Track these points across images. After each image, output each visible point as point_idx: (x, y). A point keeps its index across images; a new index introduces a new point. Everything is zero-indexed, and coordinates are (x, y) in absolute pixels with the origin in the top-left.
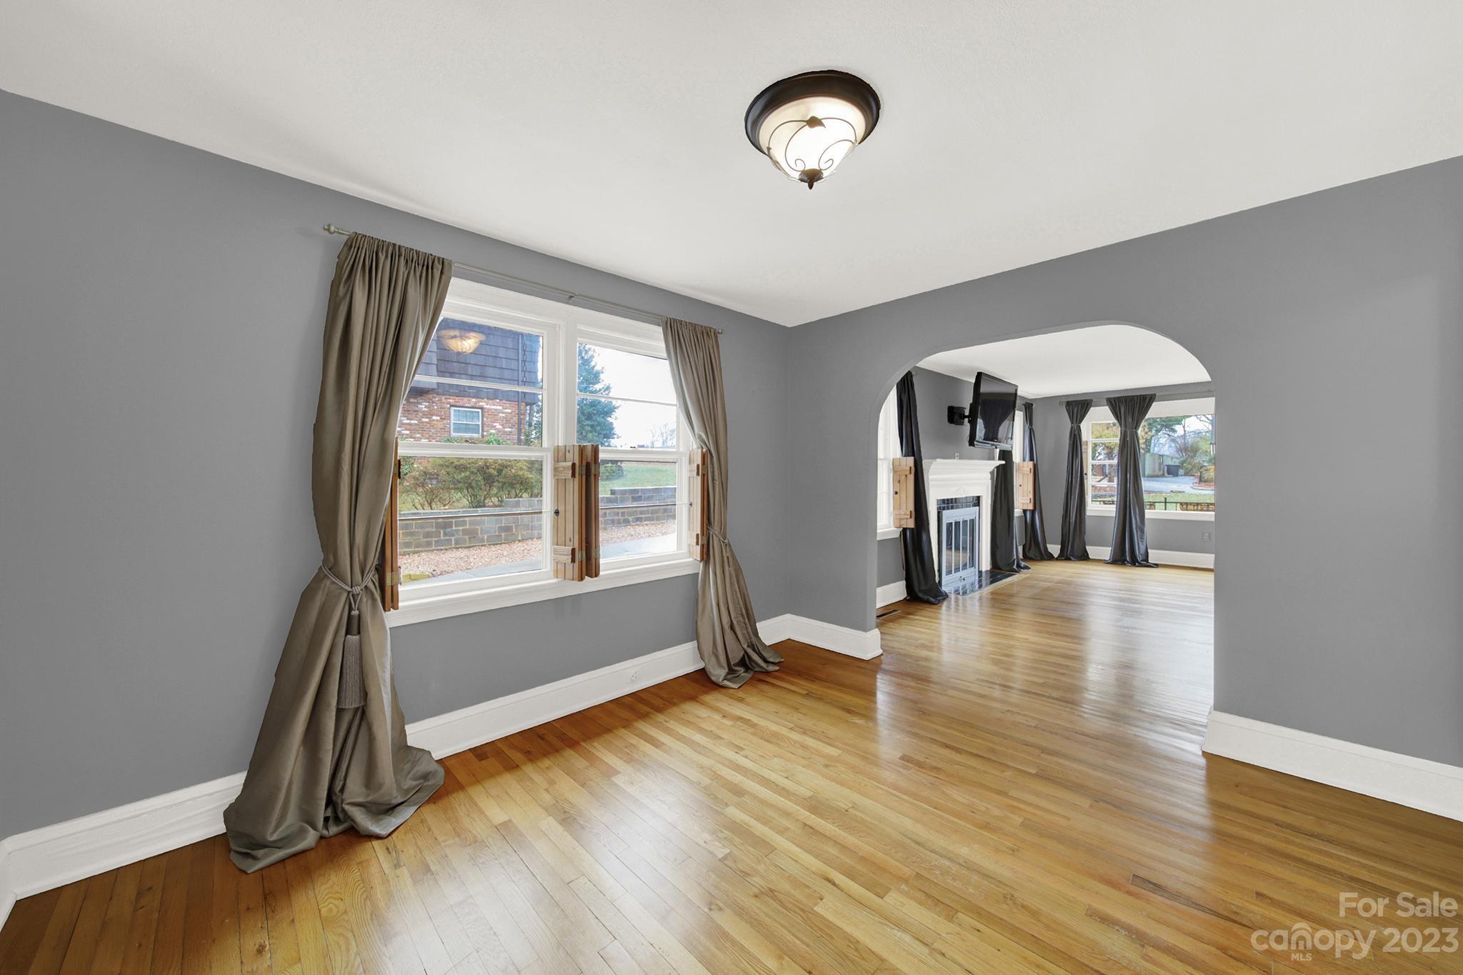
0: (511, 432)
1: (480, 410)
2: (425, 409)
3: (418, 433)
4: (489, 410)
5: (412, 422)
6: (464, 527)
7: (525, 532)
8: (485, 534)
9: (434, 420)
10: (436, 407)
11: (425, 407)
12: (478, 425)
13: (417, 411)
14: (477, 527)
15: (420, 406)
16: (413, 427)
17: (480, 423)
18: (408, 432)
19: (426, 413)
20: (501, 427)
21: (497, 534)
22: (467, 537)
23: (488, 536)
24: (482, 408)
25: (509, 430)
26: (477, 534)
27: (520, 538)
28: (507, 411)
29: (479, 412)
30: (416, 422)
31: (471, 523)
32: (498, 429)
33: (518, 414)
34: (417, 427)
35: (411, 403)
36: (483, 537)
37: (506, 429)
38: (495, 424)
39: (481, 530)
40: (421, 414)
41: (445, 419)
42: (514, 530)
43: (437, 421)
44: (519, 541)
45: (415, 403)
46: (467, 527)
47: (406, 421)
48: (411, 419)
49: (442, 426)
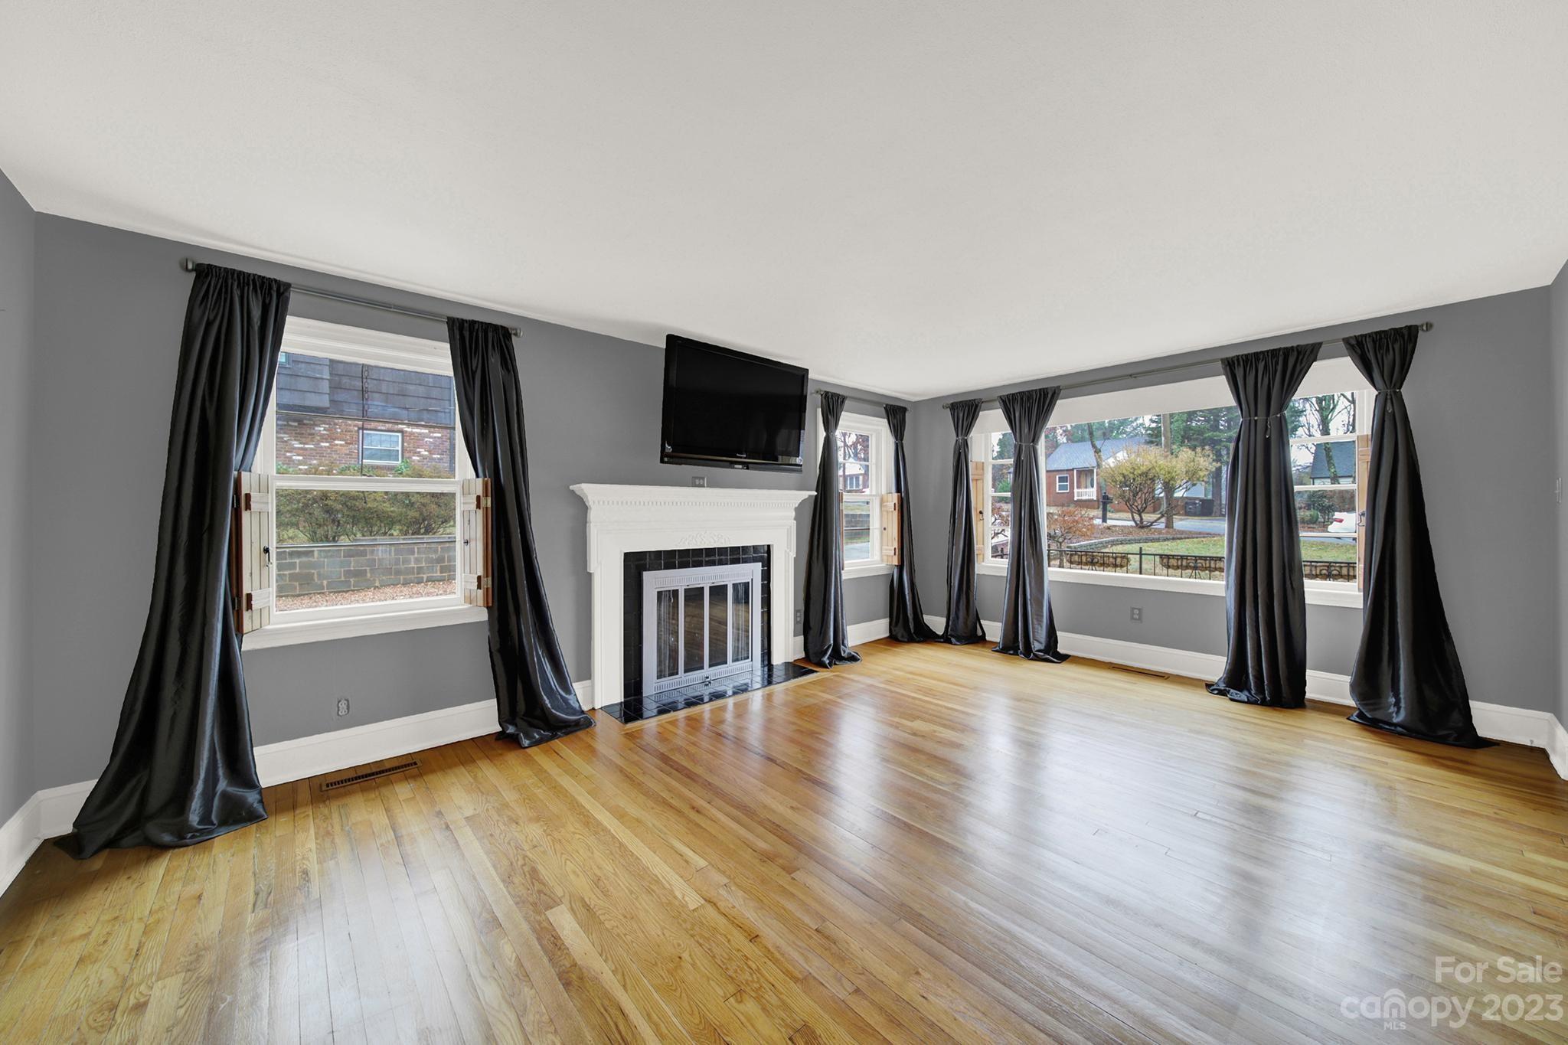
0: (442, 459)
1: (400, 435)
2: (325, 432)
3: (315, 459)
4: (412, 434)
5: (307, 446)
6: (292, 572)
7: (384, 578)
8: (324, 579)
9: (337, 445)
10: (339, 430)
11: (324, 430)
12: (398, 451)
13: (313, 434)
14: (313, 571)
15: (316, 428)
16: (308, 453)
17: (399, 448)
18: (301, 458)
19: (327, 436)
20: (426, 453)
21: (343, 579)
22: (297, 584)
23: (328, 582)
24: (401, 431)
25: (439, 456)
26: (314, 580)
27: (377, 584)
28: (435, 435)
29: (398, 436)
30: (312, 446)
31: (302, 566)
32: (423, 456)
33: (450, 439)
34: (314, 453)
35: (304, 424)
36: (322, 583)
37: (435, 456)
38: (418, 450)
39: (319, 575)
40: (319, 438)
41: (350, 444)
42: (369, 575)
43: (341, 445)
44: (376, 587)
45: (311, 425)
46: (297, 570)
47: (297, 445)
48: (304, 444)
49: (348, 452)
